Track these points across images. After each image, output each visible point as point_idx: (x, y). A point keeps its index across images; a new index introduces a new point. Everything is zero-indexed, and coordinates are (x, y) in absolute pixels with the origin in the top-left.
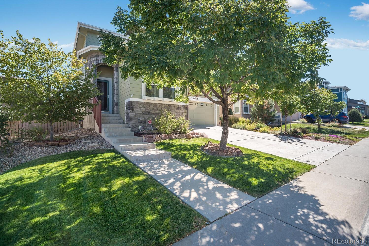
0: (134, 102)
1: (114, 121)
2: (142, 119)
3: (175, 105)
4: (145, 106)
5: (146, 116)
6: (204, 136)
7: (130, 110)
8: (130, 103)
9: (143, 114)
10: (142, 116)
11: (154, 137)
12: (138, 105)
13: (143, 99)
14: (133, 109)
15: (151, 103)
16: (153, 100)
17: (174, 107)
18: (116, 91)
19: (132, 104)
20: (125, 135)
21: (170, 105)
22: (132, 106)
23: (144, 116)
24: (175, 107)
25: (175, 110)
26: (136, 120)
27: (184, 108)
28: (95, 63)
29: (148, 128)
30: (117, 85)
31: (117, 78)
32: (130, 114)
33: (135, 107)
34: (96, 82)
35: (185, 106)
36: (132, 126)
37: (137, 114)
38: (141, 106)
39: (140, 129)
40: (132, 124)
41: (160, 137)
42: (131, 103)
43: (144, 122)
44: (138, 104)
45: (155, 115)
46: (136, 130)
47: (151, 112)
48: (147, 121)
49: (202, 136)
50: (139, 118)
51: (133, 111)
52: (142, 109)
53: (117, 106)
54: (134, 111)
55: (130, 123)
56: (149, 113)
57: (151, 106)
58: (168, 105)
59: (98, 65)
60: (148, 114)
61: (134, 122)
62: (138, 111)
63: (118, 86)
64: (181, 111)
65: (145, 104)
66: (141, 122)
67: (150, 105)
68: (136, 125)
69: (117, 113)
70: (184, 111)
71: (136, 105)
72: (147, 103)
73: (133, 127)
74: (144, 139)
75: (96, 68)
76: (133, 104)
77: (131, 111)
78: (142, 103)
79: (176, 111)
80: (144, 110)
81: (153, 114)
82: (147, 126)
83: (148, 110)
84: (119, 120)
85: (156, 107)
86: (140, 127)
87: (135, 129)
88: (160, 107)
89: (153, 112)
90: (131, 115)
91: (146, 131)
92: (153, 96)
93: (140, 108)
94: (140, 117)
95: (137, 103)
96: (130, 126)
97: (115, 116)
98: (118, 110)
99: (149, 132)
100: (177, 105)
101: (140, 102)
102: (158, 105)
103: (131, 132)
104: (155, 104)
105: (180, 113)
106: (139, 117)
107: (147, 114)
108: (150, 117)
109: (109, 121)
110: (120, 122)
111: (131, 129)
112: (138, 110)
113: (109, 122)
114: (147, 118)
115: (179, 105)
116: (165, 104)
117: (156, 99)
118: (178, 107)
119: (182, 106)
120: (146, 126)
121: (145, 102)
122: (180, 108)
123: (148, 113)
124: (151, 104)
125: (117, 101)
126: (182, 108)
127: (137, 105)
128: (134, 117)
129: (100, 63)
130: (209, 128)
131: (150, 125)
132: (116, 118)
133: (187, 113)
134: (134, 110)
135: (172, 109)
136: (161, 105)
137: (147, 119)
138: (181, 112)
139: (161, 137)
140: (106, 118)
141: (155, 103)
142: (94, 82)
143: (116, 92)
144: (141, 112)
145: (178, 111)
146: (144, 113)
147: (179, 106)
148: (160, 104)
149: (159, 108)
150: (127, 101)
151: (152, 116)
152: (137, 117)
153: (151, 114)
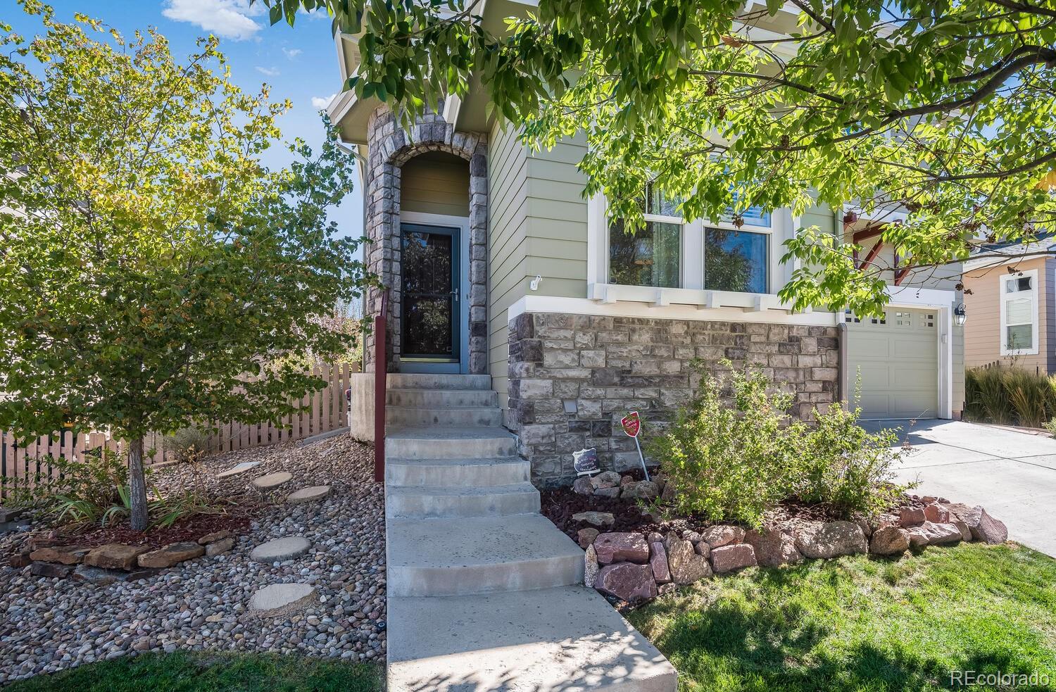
0: (548, 318)
1: (455, 415)
2: (591, 409)
3: (769, 327)
4: (604, 336)
5: (611, 392)
6: (991, 531)
7: (526, 365)
8: (527, 321)
9: (595, 383)
10: (590, 391)
11: (660, 557)
12: (569, 334)
13: (596, 301)
14: (538, 359)
15: (641, 321)
16: (648, 304)
17: (763, 339)
18: (478, 266)
19: (537, 328)
20: (492, 508)
21: (743, 326)
22: (536, 339)
23: (600, 392)
24: (773, 338)
25: (769, 356)
26: (554, 418)
27: (820, 342)
28: (390, 148)
29: (619, 457)
30: (481, 240)
31: (479, 207)
32: (522, 381)
33: (548, 344)
34: (397, 231)
35: (824, 330)
36: (535, 448)
37: (563, 386)
38: (583, 339)
39: (579, 467)
40: (533, 441)
41: (697, 551)
42: (532, 326)
43: (602, 427)
44: (565, 328)
45: (658, 385)
46: (558, 470)
47: (636, 368)
48: (618, 418)
49: (976, 536)
50: (570, 407)
51: (541, 365)
52: (591, 353)
53: (480, 339)
54: (548, 369)
55: (523, 433)
56: (625, 377)
57: (635, 337)
58: (734, 327)
59: (404, 158)
60: (623, 384)
61: (544, 429)
62: (567, 367)
63: (485, 244)
64: (805, 361)
65: (605, 329)
66: (582, 427)
67: (634, 331)
68: (554, 444)
69: (479, 373)
70: (818, 360)
71: (554, 335)
72: (618, 321)
73: (539, 454)
74: (594, 566)
75: (397, 172)
76: (541, 331)
77: (527, 370)
78: (589, 323)
79: (777, 361)
80: (601, 362)
81: (648, 381)
82: (614, 446)
83: (620, 358)
84: (486, 404)
85: (666, 341)
86: (577, 456)
87: (548, 467)
88: (688, 340)
89: (648, 369)
90: (530, 393)
91: (609, 480)
92: (650, 284)
93: (579, 351)
94: (580, 401)
95: (563, 321)
96: (524, 450)
97: (467, 384)
98: (483, 356)
99: (625, 486)
100: (783, 326)
101: (580, 316)
102: (678, 330)
103: (529, 483)
104: (662, 327)
105: (797, 370)
106: (574, 399)
107: (616, 379)
108: (635, 398)
109: (434, 413)
110: (486, 418)
111: (525, 467)
112: (566, 359)
113: (436, 420)
114: (615, 404)
115: (791, 327)
116: (713, 323)
117: (668, 295)
118: (785, 336)
119: (811, 330)
120: (610, 450)
121: (604, 318)
122: (798, 340)
123: (622, 379)
124: (637, 326)
125: (481, 317)
126: (811, 344)
127: (562, 333)
128: (546, 398)
129: (408, 143)
130: (923, 434)
131: (630, 443)
132: (468, 396)
133: (839, 367)
134: (548, 359)
135: (753, 349)
136: (694, 328)
137: (619, 409)
138: (801, 365)
139: (704, 547)
140: (428, 395)
141: (658, 322)
142: (389, 232)
143: (478, 272)
144: (585, 373)
145: (787, 360)
146: (598, 378)
147: (795, 333)
148: (687, 323)
149: (683, 345)
150: (513, 312)
151: (642, 391)
152: (563, 400)
153: (640, 381)
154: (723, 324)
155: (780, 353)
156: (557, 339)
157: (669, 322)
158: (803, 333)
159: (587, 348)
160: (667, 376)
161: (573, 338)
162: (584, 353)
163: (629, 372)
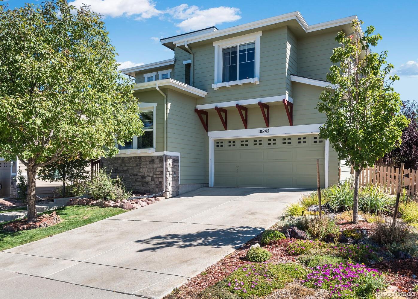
4: (113, 161)
17: (145, 160)
25: (146, 165)
27: (159, 160)
33: (103, 164)
35: (161, 157)
38: (109, 162)
44: (106, 160)
57: (118, 161)
70: (158, 165)
79: (148, 166)
83: (115, 166)
85: (124, 162)
88: (128, 162)
101: (109, 157)
104: (123, 159)
105: (153, 168)
107: (115, 171)
112: (107, 167)
118: (150, 159)
119: (157, 157)
121: (113, 158)
122: (154, 160)
126: (157, 161)
135: (142, 163)
136: (129, 159)
153: (119, 172)
154: (136, 157)
155: (150, 164)
156: (105, 163)
157: (124, 157)
158: (155, 158)
159: (110, 165)
160: (124, 171)
161: (107, 163)
162: (109, 166)
163: (117, 170)
